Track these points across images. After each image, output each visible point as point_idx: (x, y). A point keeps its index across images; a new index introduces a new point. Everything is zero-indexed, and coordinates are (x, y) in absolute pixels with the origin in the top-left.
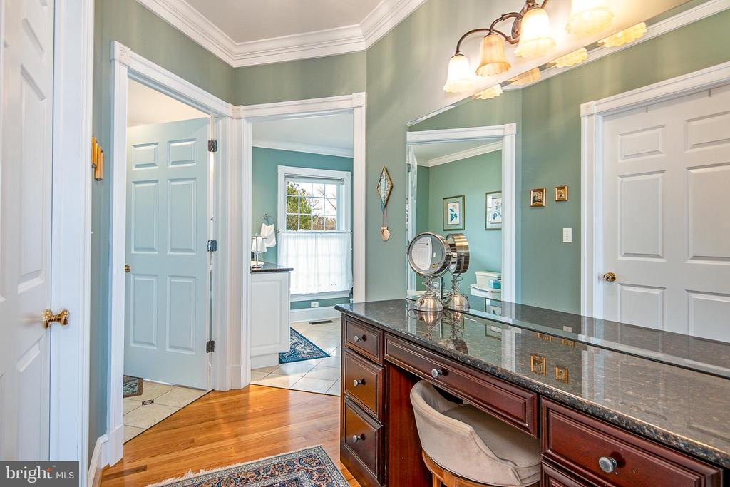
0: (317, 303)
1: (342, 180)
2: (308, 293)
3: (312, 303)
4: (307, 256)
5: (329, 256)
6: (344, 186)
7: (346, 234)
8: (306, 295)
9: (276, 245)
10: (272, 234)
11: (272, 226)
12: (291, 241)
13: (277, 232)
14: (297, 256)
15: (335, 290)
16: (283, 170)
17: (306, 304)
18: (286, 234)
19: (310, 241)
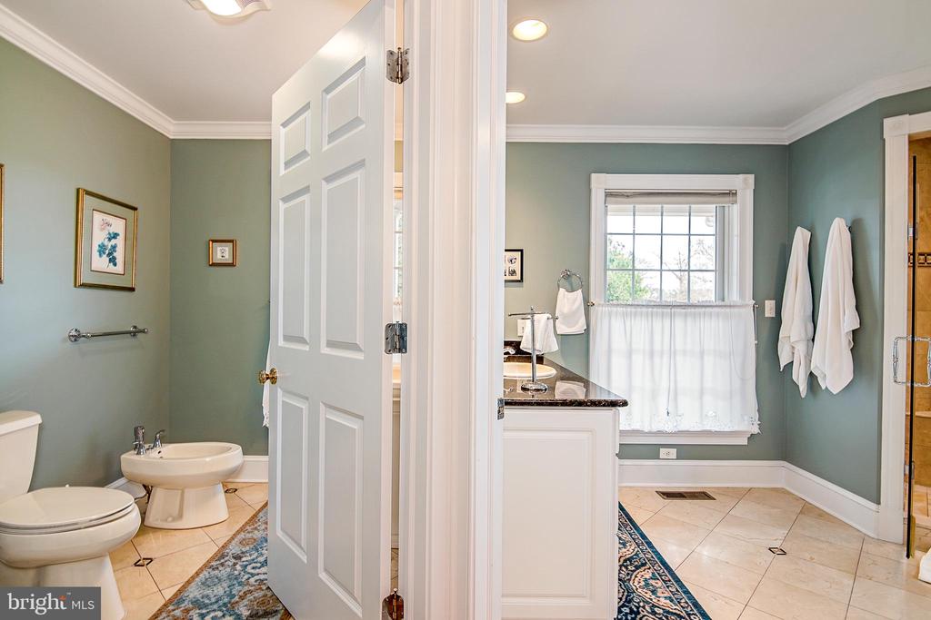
0: (674, 451)
1: (731, 194)
2: (655, 430)
3: (663, 451)
4: (652, 354)
5: (702, 353)
6: (736, 208)
7: (743, 310)
8: (651, 434)
9: (587, 330)
10: (578, 308)
11: (579, 294)
12: (617, 324)
13: (588, 305)
14: (630, 354)
15: (713, 429)
16: (601, 183)
17: (651, 452)
18: (606, 309)
19: (657, 324)
